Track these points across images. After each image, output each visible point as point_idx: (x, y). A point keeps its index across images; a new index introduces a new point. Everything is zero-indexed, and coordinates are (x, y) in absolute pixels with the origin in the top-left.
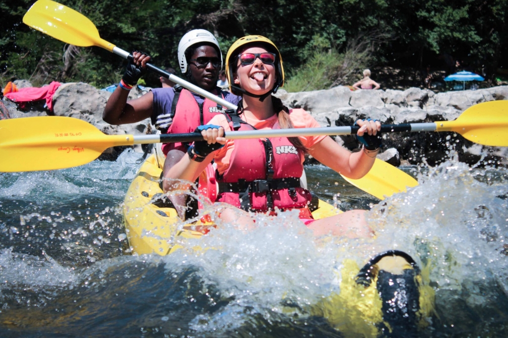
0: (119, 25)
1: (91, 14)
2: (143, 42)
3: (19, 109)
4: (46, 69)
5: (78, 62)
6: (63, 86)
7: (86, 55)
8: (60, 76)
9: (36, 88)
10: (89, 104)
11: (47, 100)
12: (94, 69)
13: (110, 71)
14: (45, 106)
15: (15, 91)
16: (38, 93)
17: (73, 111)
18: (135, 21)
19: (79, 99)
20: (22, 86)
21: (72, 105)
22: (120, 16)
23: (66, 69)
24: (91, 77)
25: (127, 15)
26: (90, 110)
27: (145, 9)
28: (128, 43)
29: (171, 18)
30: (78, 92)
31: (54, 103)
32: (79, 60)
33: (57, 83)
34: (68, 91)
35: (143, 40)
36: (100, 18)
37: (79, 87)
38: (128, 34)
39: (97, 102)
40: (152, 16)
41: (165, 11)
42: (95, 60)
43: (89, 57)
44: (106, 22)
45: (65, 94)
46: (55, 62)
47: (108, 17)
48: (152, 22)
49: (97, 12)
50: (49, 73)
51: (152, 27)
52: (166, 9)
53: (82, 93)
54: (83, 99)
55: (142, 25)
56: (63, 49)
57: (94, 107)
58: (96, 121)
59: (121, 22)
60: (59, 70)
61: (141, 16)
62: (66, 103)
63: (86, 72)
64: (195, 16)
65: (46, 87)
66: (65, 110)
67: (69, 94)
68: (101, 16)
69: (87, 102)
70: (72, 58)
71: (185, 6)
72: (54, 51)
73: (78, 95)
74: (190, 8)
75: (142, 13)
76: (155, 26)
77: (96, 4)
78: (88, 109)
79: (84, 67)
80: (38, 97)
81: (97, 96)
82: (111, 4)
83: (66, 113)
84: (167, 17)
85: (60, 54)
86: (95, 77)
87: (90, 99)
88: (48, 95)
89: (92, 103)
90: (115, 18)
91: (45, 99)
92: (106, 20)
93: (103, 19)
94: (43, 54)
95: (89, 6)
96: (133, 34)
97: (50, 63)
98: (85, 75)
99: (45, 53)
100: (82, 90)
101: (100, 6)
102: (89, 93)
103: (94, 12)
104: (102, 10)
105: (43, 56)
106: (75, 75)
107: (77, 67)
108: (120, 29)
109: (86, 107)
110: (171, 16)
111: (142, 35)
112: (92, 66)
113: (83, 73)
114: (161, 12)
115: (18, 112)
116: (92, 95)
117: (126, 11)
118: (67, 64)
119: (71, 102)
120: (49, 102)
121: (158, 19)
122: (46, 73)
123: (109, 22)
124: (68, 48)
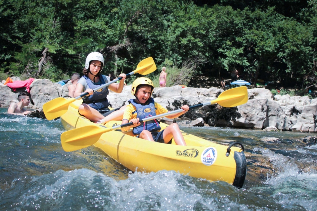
0: (67, 50)
1: (53, 44)
2: (79, 59)
3: (12, 91)
4: (29, 71)
5: (45, 68)
6: (36, 80)
7: (50, 65)
8: (36, 75)
9: (22, 81)
10: (49, 90)
11: (27, 87)
12: (53, 72)
13: (61, 73)
14: (26, 90)
15: (11, 82)
16: (23, 84)
17: (40, 94)
18: (75, 49)
19: (43, 87)
20: (15, 80)
21: (40, 90)
22: (68, 46)
23: (39, 72)
24: (52, 76)
25: (71, 45)
26: (49, 93)
27: (81, 43)
28: (72, 60)
29: (94, 48)
30: (43, 84)
31: (30, 89)
32: (46, 67)
33: (33, 79)
34: (38, 83)
35: (79, 58)
36: (57, 46)
37: (43, 81)
38: (71, 55)
39: (52, 89)
40: (84, 46)
41: (91, 44)
42: (54, 67)
43: (51, 66)
44: (60, 49)
45: (36, 84)
46: (34, 68)
47: (61, 46)
48: (84, 49)
49: (56, 43)
50: (30, 73)
51: (84, 52)
52: (92, 43)
53: (45, 84)
54: (45, 87)
55: (79, 50)
56: (38, 62)
57: (51, 92)
58: (52, 99)
59: (68, 48)
60: (36, 72)
61: (78, 46)
62: (37, 89)
63: (49, 73)
64: (106, 47)
65: (28, 81)
66: (36, 92)
67: (38, 85)
68: (58, 45)
69: (47, 89)
70: (42, 66)
71: (101, 42)
72: (34, 62)
73: (43, 85)
74: (103, 43)
75: (79, 45)
76: (86, 51)
77: (56, 39)
78: (48, 92)
79: (48, 71)
80: (22, 85)
81: (53, 86)
82: (63, 40)
83: (37, 94)
84: (92, 47)
85: (36, 64)
86: (53, 76)
87: (49, 88)
88: (28, 85)
89: (50, 89)
90: (65, 47)
91: (26, 87)
92: (61, 47)
93: (59, 47)
94: (28, 64)
95: (52, 40)
96: (74, 55)
97: (31, 68)
98: (49, 75)
99: (29, 63)
100: (45, 83)
101: (58, 40)
102: (49, 85)
103: (55, 43)
104: (58, 42)
105: (28, 65)
106: (44, 75)
107: (45, 71)
108: (67, 52)
109: (47, 91)
110: (94, 46)
111: (79, 55)
112: (52, 71)
113: (48, 74)
114: (89, 44)
115: (12, 93)
116: (50, 85)
117: (71, 44)
118: (40, 69)
119: (39, 89)
120: (28, 88)
121: (87, 48)
122: (29, 73)
123: (62, 49)
124: (41, 61)
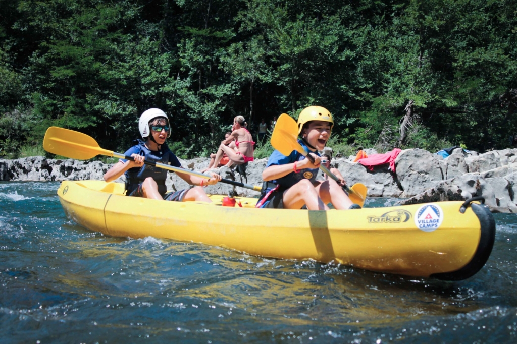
0: (444, 101)
1: (420, 94)
2: (465, 114)
3: (368, 171)
4: (386, 139)
5: (411, 133)
6: (403, 152)
7: (418, 127)
8: (397, 144)
9: (380, 155)
10: (425, 166)
11: (391, 163)
12: (424, 138)
13: (436, 139)
14: (389, 169)
15: (365, 157)
16: (383, 158)
17: (412, 172)
18: (457, 97)
19: (416, 162)
20: (369, 154)
21: (411, 167)
22: (444, 94)
23: (402, 139)
24: (422, 144)
25: (450, 93)
26: (425, 171)
27: (465, 87)
28: (452, 116)
29: (487, 93)
30: (415, 156)
31: (396, 165)
32: (412, 131)
34: (407, 156)
35: (465, 112)
36: (428, 96)
37: (416, 152)
38: (452, 108)
39: (431, 164)
40: (471, 93)
41: (481, 88)
42: (425, 130)
43: (420, 128)
44: (433, 100)
45: (405, 158)
46: (393, 134)
47: (434, 95)
48: (471, 97)
49: (426, 92)
50: (389, 142)
51: (471, 101)
52: (483, 86)
53: (418, 156)
54: (419, 161)
55: (463, 100)
56: (399, 123)
57: (429, 168)
58: (431, 179)
59: (445, 98)
60: (397, 140)
61: (462, 93)
62: (406, 165)
63: (418, 141)
64: (508, 90)
66: (405, 171)
67: (408, 158)
68: (429, 94)
69: (423, 164)
70: (406, 129)
71: (499, 83)
72: (392, 124)
73: (415, 158)
74: (503, 84)
75: (463, 91)
76: (474, 100)
77: (425, 85)
78: (424, 169)
79: (416, 136)
80: (383, 161)
81: (431, 159)
82: (437, 85)
83: (406, 174)
84: (484, 93)
85: (397, 127)
86: (425, 144)
87: (425, 161)
88: (391, 160)
89: (427, 164)
90: (440, 96)
91: (389, 163)
92: (433, 97)
93: (431, 97)
94: (383, 128)
95: (419, 87)
96: (455, 108)
97: (389, 134)
98: (417, 143)
99: (385, 127)
100: (418, 155)
101: (428, 87)
102: (425, 157)
103: (423, 92)
104: (429, 90)
105: (384, 129)
106: (409, 143)
107: (411, 137)
108: (444, 105)
109: (422, 168)
110: (487, 91)
111: (463, 108)
112: (422, 136)
113: (416, 142)
114: (479, 89)
115: (368, 173)
116: (427, 158)
117: (449, 90)
118: (402, 135)
119: (410, 165)
120: (392, 165)
121: (476, 95)
122: (386, 142)
123: (435, 99)
124: (403, 122)
